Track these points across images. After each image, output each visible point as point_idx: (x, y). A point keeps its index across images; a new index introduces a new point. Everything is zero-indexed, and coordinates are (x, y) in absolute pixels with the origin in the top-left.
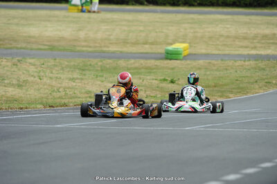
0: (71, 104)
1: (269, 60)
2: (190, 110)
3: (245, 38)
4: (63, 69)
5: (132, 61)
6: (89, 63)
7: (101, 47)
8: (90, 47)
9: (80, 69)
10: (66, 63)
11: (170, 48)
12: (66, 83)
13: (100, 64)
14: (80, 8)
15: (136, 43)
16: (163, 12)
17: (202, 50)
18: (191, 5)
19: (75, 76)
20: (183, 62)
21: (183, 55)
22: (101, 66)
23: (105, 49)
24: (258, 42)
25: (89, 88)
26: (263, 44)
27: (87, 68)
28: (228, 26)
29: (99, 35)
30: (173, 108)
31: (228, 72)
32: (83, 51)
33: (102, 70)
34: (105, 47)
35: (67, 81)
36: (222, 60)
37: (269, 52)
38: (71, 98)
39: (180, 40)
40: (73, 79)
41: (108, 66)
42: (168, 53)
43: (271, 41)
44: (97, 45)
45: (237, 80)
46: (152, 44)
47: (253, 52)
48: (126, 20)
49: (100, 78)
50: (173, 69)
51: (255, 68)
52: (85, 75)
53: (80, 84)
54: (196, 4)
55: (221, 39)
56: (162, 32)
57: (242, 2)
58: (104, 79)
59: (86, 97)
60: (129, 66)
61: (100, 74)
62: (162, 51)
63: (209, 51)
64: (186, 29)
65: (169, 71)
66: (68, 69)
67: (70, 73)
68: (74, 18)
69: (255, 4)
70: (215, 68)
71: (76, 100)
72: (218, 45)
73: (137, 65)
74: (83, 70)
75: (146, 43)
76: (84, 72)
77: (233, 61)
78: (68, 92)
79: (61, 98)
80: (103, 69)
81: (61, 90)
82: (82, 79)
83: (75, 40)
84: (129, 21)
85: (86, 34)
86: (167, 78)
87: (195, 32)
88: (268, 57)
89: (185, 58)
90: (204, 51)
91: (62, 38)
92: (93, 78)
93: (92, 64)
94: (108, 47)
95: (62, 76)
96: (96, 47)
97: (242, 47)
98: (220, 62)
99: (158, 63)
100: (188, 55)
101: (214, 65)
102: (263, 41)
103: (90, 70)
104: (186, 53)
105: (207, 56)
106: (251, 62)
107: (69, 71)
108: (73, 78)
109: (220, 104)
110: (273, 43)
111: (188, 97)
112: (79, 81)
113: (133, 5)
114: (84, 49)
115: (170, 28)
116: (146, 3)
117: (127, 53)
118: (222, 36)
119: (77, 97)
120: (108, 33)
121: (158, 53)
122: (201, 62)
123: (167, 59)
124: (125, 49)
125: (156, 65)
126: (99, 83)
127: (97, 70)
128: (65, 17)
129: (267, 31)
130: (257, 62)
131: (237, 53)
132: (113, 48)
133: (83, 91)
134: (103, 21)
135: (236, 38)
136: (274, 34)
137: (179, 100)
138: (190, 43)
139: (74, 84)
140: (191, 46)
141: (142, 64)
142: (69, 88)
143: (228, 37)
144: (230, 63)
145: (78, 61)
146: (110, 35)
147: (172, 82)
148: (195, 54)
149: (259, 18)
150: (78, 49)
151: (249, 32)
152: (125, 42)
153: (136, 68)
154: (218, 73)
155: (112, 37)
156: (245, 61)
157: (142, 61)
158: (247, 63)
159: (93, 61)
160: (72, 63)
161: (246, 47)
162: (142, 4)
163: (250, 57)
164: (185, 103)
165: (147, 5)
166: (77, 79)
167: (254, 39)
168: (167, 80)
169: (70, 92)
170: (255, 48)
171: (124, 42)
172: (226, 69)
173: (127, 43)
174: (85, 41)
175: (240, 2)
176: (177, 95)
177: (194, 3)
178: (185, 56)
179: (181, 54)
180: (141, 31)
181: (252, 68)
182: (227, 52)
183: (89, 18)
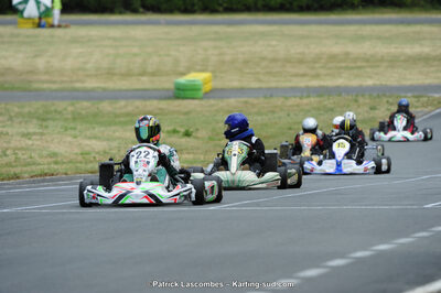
0: (26, 175)
1: (340, 95)
2: (145, 201)
3: (301, 62)
4: (11, 119)
5: (122, 103)
6: (53, 108)
7: (71, 82)
8: (54, 82)
9: (38, 118)
10: (16, 109)
11: (182, 80)
12: (16, 142)
13: (70, 109)
14: (37, 21)
15: (127, 75)
16: (168, 23)
17: (233, 81)
18: (214, 11)
19: (32, 129)
20: (203, 102)
21: (203, 91)
22: (73, 112)
23: (78, 85)
24: (322, 67)
25: (54, 148)
26: (330, 68)
27: (49, 116)
28: (274, 43)
29: (69, 64)
30: (108, 197)
31: (276, 115)
32: (44, 90)
33: (74, 119)
34: (77, 81)
35: (18, 138)
36: (265, 97)
37: (340, 82)
38: (25, 166)
39: (198, 67)
40: (27, 135)
41: (83, 112)
42: (178, 89)
43: (343, 65)
44: (65, 79)
45: (290, 129)
46: (153, 74)
47: (315, 83)
48: (109, 38)
49: (73, 132)
50: (187, 113)
51: (319, 109)
52: (47, 127)
53: (39, 143)
54: (221, 9)
55: (264, 64)
56: (168, 55)
57: (295, 4)
58: (77, 132)
59: (49, 164)
60: (118, 111)
61: (72, 125)
62: (170, 85)
63: (245, 84)
64: (206, 50)
65: (182, 117)
66: (20, 119)
67: (23, 124)
68: (28, 36)
69: (316, 5)
70: (255, 110)
71: (34, 167)
72: (258, 73)
73: (130, 109)
74: (44, 120)
75: (143, 73)
76: (45, 124)
77: (282, 99)
78: (20, 155)
79: (9, 165)
80: (77, 117)
81: (8, 153)
82: (42, 134)
83: (31, 72)
84: (115, 39)
85: (48, 62)
86: (178, 129)
87: (220, 54)
88: (338, 91)
89: (207, 95)
90: (236, 84)
91: (9, 70)
92: (59, 133)
93: (59, 109)
94: (83, 82)
95: (10, 130)
96: (62, 82)
97: (296, 75)
98: (262, 100)
99: (163, 104)
100: (211, 91)
101: (253, 105)
102: (330, 65)
103: (54, 120)
104: (208, 87)
105: (241, 91)
106: (312, 99)
107: (20, 123)
108: (29, 134)
109: (215, 183)
110: (347, 68)
111: (140, 171)
112: (38, 137)
113: (121, 13)
114: (45, 86)
115: (182, 48)
116: (141, 10)
117: (114, 91)
118: (263, 59)
119: (34, 164)
120: (81, 60)
121: (163, 90)
122: (232, 101)
123: (177, 97)
124: (110, 85)
125: (160, 109)
126: (69, 139)
127: (66, 120)
128: (12, 35)
129: (337, 49)
130: (322, 99)
131: (289, 84)
132: (91, 84)
133: (45, 153)
134: (74, 41)
135: (287, 61)
136: (347, 54)
137: (121, 179)
138: (213, 72)
139: (30, 142)
140: (215, 77)
141: (137, 107)
142: (22, 149)
143: (274, 60)
144: (278, 101)
145: (36, 106)
146: (85, 63)
147: (187, 134)
148: (222, 90)
149: (323, 28)
150: (35, 86)
151: (307, 51)
152: (110, 73)
153: (128, 114)
154: (259, 118)
155: (89, 66)
156: (301, 98)
157: (138, 103)
158: (305, 101)
159: (61, 105)
160: (26, 110)
161: (304, 75)
162: (135, 11)
163: (309, 91)
164: (133, 185)
165: (143, 13)
166: (35, 134)
167: (315, 62)
168: (178, 132)
169: (22, 156)
170: (317, 76)
171: (108, 73)
172: (273, 112)
173: (114, 74)
174: (47, 73)
175: (291, 4)
176: (116, 167)
177: (217, 7)
178: (206, 93)
179: (199, 90)
180: (135, 55)
181: (314, 109)
182: (273, 85)
183: (52, 36)
